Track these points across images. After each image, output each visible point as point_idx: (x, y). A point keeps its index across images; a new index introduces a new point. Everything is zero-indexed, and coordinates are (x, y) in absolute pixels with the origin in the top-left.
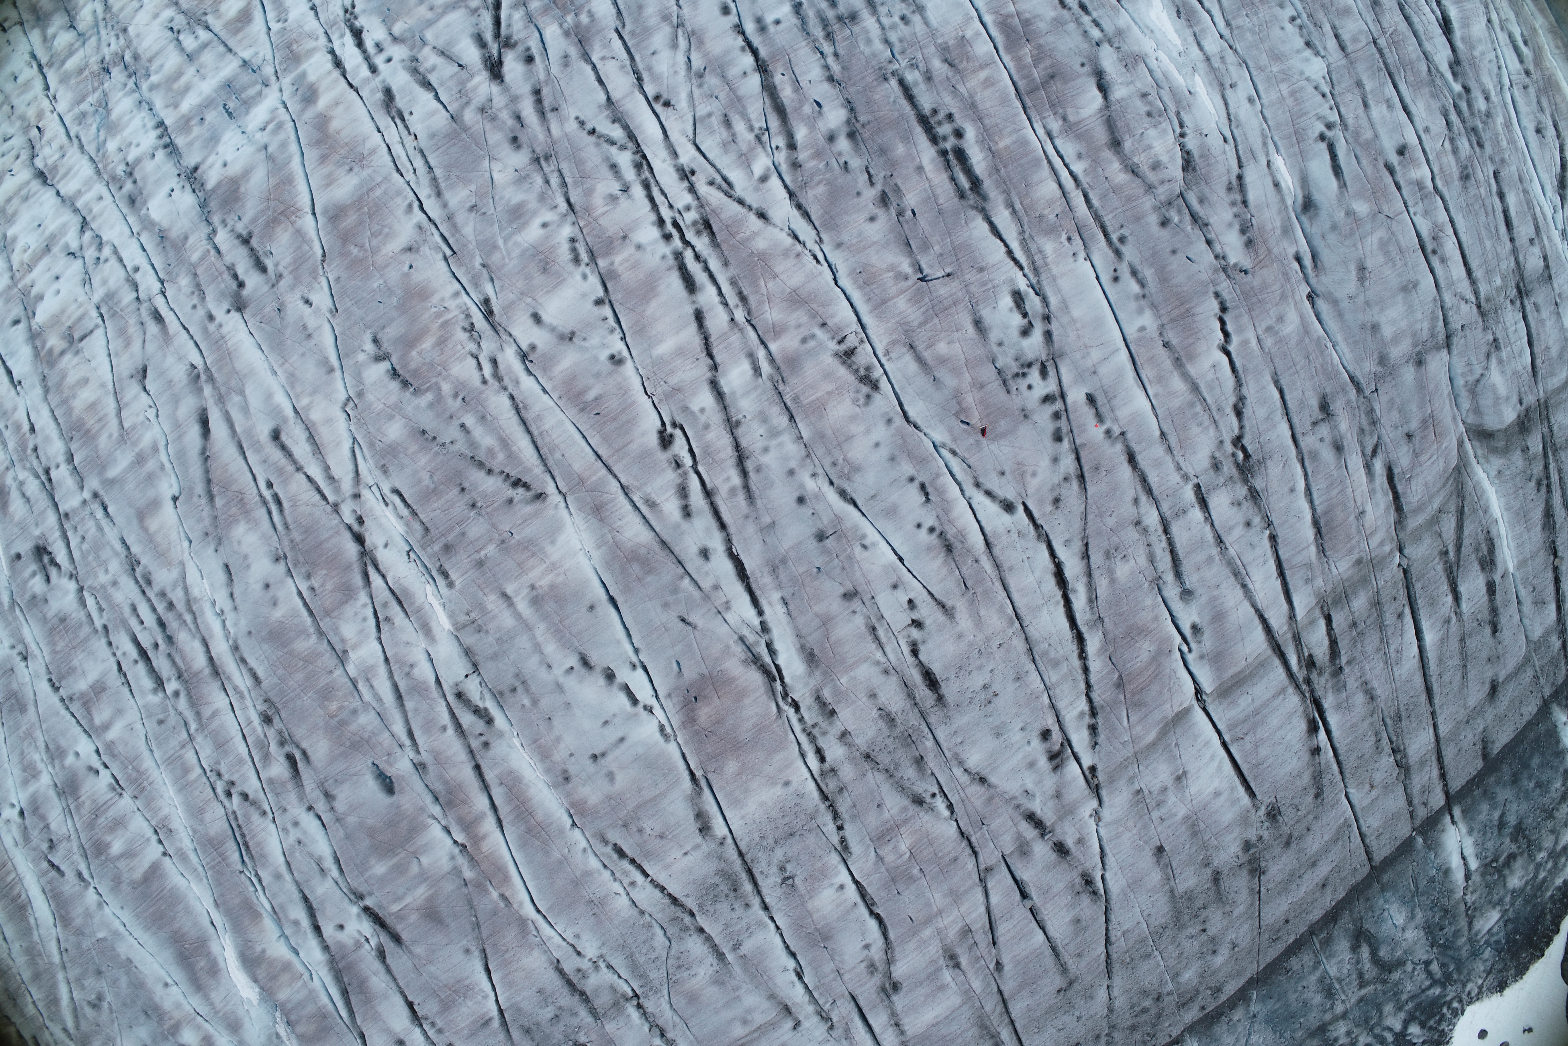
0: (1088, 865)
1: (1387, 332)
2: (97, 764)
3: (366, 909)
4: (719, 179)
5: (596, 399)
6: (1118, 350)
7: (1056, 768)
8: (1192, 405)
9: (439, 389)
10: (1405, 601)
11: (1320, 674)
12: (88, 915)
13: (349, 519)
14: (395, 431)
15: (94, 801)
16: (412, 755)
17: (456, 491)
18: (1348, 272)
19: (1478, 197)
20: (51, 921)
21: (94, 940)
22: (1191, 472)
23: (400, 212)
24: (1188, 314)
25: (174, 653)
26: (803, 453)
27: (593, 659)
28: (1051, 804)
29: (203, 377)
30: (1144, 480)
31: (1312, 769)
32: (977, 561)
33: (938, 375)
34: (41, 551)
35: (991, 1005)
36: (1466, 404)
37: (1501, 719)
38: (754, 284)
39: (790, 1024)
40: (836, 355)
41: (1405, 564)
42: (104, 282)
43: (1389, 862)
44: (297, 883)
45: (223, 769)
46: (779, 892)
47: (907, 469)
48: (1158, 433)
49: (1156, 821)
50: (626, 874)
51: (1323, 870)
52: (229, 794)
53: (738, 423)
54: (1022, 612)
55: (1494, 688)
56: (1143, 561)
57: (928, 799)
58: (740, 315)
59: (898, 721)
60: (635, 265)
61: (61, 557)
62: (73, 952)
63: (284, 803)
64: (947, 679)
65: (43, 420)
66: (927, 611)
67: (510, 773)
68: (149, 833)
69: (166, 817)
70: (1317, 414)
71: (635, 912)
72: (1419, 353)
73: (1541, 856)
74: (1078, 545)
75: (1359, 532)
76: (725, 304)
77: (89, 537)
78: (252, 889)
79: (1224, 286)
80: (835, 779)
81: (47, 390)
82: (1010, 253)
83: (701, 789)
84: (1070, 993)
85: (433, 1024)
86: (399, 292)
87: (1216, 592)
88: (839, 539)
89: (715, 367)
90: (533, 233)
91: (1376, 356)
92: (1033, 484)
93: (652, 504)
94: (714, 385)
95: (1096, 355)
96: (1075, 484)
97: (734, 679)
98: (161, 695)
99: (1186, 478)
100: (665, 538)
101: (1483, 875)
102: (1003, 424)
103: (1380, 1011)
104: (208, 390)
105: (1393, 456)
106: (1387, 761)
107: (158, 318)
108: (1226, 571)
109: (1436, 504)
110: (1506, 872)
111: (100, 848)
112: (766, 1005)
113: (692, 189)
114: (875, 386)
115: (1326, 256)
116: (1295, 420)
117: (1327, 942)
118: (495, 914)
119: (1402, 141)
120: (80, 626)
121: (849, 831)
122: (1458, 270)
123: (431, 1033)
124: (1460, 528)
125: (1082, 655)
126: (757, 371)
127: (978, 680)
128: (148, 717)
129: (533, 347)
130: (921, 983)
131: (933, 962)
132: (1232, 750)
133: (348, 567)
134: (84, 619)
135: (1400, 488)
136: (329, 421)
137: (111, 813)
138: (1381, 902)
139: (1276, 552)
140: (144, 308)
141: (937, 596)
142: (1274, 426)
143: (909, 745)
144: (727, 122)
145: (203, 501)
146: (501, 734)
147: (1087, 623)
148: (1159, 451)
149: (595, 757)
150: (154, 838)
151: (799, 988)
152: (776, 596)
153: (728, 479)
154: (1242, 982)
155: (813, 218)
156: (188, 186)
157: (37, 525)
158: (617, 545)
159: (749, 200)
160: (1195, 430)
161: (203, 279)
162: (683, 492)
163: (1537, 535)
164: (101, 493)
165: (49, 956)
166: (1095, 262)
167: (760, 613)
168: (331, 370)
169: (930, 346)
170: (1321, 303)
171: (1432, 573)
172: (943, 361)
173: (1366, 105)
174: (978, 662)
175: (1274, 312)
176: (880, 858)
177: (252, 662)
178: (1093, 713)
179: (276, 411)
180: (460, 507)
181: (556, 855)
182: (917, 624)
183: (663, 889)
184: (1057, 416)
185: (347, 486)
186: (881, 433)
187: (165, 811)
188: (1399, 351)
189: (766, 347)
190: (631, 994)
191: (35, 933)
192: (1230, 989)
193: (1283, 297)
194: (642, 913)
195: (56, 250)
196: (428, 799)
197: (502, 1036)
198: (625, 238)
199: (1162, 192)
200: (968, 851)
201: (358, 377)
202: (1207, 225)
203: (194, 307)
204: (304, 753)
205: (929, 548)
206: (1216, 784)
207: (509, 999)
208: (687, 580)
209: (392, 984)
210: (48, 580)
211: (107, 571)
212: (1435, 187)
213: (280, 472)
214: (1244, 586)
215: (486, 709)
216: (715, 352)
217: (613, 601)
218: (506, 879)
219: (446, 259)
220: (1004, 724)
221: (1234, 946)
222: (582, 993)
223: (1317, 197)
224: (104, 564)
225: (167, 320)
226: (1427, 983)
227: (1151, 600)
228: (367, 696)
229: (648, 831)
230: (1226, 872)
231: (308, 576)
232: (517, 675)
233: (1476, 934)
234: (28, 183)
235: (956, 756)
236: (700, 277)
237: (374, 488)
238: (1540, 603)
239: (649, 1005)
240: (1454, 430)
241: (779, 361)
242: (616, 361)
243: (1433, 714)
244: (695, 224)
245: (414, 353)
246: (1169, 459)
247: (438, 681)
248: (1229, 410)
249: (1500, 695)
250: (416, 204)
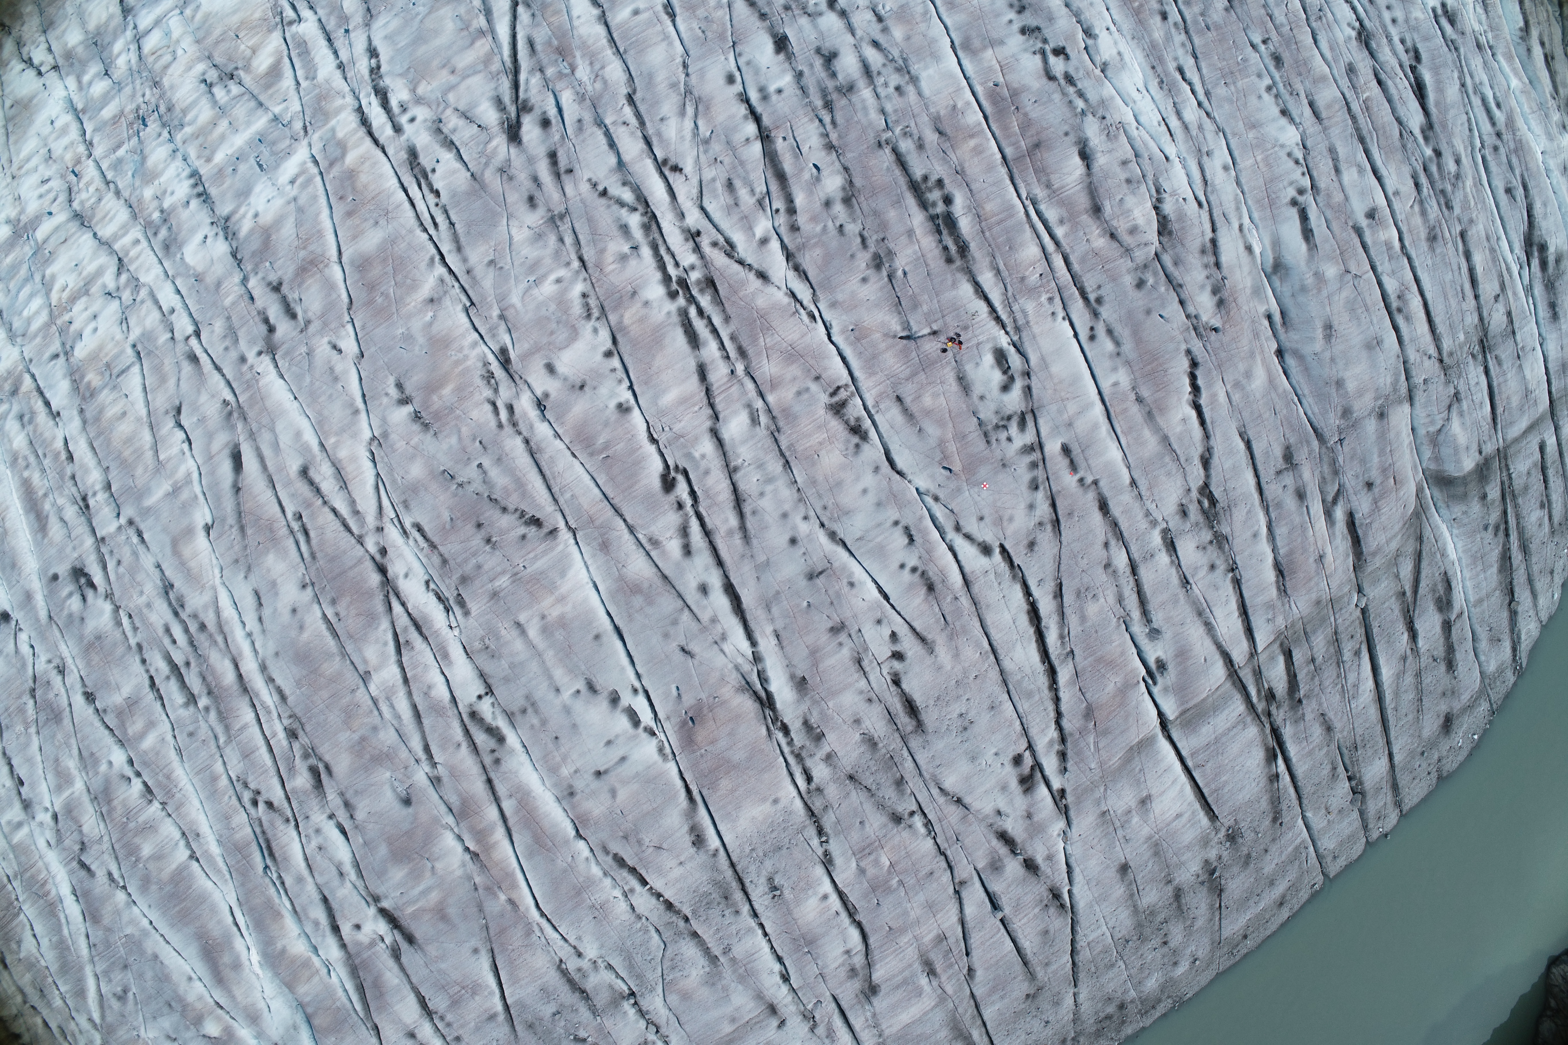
0: (1056, 880)
1: (1351, 386)
2: (129, 772)
3: (382, 911)
4: (721, 240)
5: (605, 443)
6: (1094, 404)
7: (1026, 791)
8: (1161, 455)
9: (458, 431)
10: (1363, 638)
11: (1279, 706)
12: (117, 913)
13: (373, 551)
14: (416, 470)
15: (125, 806)
16: (427, 769)
17: (472, 526)
18: (1316, 329)
19: (1443, 257)
20: (81, 919)
21: (121, 935)
22: (1160, 517)
23: (423, 265)
24: (1160, 369)
25: (204, 671)
26: (796, 495)
27: (599, 684)
28: (1022, 823)
29: (235, 415)
30: (1115, 524)
31: (1270, 795)
32: (956, 599)
33: (923, 426)
34: (79, 573)
35: (964, 1007)
36: (1427, 453)
37: (1454, 749)
38: (753, 338)
39: (775, 1023)
40: (828, 407)
41: (1363, 603)
42: (141, 322)
44: (318, 886)
45: (249, 779)
46: (767, 900)
47: (892, 514)
48: (1129, 480)
49: (1122, 842)
50: (626, 881)
51: (1280, 889)
52: (255, 803)
53: (736, 469)
54: (998, 647)
55: (1448, 721)
56: (1112, 600)
57: (907, 817)
58: (740, 368)
59: (881, 745)
61: (98, 578)
62: (101, 947)
63: (307, 811)
64: (927, 707)
65: (81, 448)
66: (909, 644)
67: (519, 787)
68: (178, 836)
69: (194, 822)
70: (1281, 464)
71: (633, 916)
72: (1381, 407)
74: (1050, 586)
75: (1319, 573)
76: (727, 358)
77: (125, 561)
78: (275, 892)
79: (1195, 344)
80: (821, 797)
81: (84, 422)
82: (994, 313)
83: (696, 804)
84: (1038, 999)
85: (442, 1018)
86: (421, 339)
87: (1181, 630)
88: (828, 577)
89: (716, 416)
90: (548, 287)
91: (1340, 409)
92: (1010, 529)
93: (655, 543)
94: (715, 433)
95: (1072, 408)
96: (1050, 529)
97: (728, 705)
98: (192, 708)
100: (668, 574)
102: (983, 473)
104: (240, 427)
105: (1354, 503)
106: (1344, 786)
107: (193, 358)
108: (1191, 611)
109: (1393, 548)
111: (133, 851)
112: (753, 1003)
113: (697, 249)
114: (865, 437)
115: (1294, 313)
116: (1261, 470)
118: (503, 916)
119: (1372, 205)
120: (115, 643)
121: (833, 845)
122: (1421, 326)
123: (440, 1025)
124: (1417, 570)
125: (1054, 686)
126: (754, 421)
127: (955, 709)
128: (179, 729)
129: (546, 395)
130: (898, 987)
131: (909, 966)
132: (1195, 776)
133: (371, 594)
134: (119, 638)
135: (1360, 534)
136: (355, 458)
137: (141, 818)
139: (1239, 592)
140: (179, 349)
141: (919, 631)
142: (1240, 476)
143: (890, 767)
144: (730, 185)
145: (235, 531)
146: (512, 751)
147: (1059, 656)
148: (1129, 497)
149: (598, 774)
150: (183, 841)
151: (785, 989)
152: (769, 629)
153: (726, 520)
155: (810, 279)
156: (221, 233)
157: (74, 548)
158: (622, 578)
159: (749, 261)
160: (1164, 478)
161: (236, 322)
162: (684, 531)
163: (1493, 577)
164: (137, 520)
165: (78, 951)
166: (1073, 320)
167: (753, 643)
168: (357, 412)
169: (916, 399)
170: (1288, 359)
171: (1389, 611)
172: (928, 413)
173: (1337, 170)
174: (956, 692)
175: (1242, 368)
176: (861, 870)
177: (279, 681)
178: (1063, 740)
179: (305, 449)
180: (477, 541)
181: (560, 863)
182: (898, 656)
183: (660, 896)
184: (1034, 465)
185: (371, 520)
186: (869, 480)
187: (193, 817)
188: (1363, 405)
189: (764, 399)
190: (628, 992)
191: (66, 930)
193: (1252, 352)
194: (639, 917)
195: (94, 289)
196: (443, 809)
197: (507, 1030)
198: (633, 294)
199: (1139, 255)
200: (944, 864)
201: (383, 419)
202: (1181, 286)
203: (226, 349)
204: (327, 768)
205: (912, 587)
206: (1177, 806)
207: (514, 995)
208: (686, 612)
209: (405, 981)
210: (85, 600)
211: (142, 593)
212: (1402, 247)
213: (308, 504)
214: (1208, 624)
215: (498, 728)
216: (716, 401)
217: (617, 631)
218: (514, 886)
219: (467, 311)
220: (979, 749)
221: (1194, 958)
222: (583, 992)
223: (1287, 258)
224: (139, 587)
225: (201, 361)
227: (1118, 634)
228: (387, 713)
229: (647, 842)
230: (1187, 889)
231: (333, 602)
232: (527, 699)
234: (66, 224)
235: (934, 778)
236: (704, 332)
237: (396, 522)
238: (1495, 640)
239: (644, 1004)
240: (1414, 477)
241: (777, 413)
242: (624, 409)
243: (1388, 743)
244: (698, 282)
245: (435, 398)
246: (1137, 504)
247: (454, 699)
248: (1197, 462)
249: (1454, 727)
250: (437, 258)
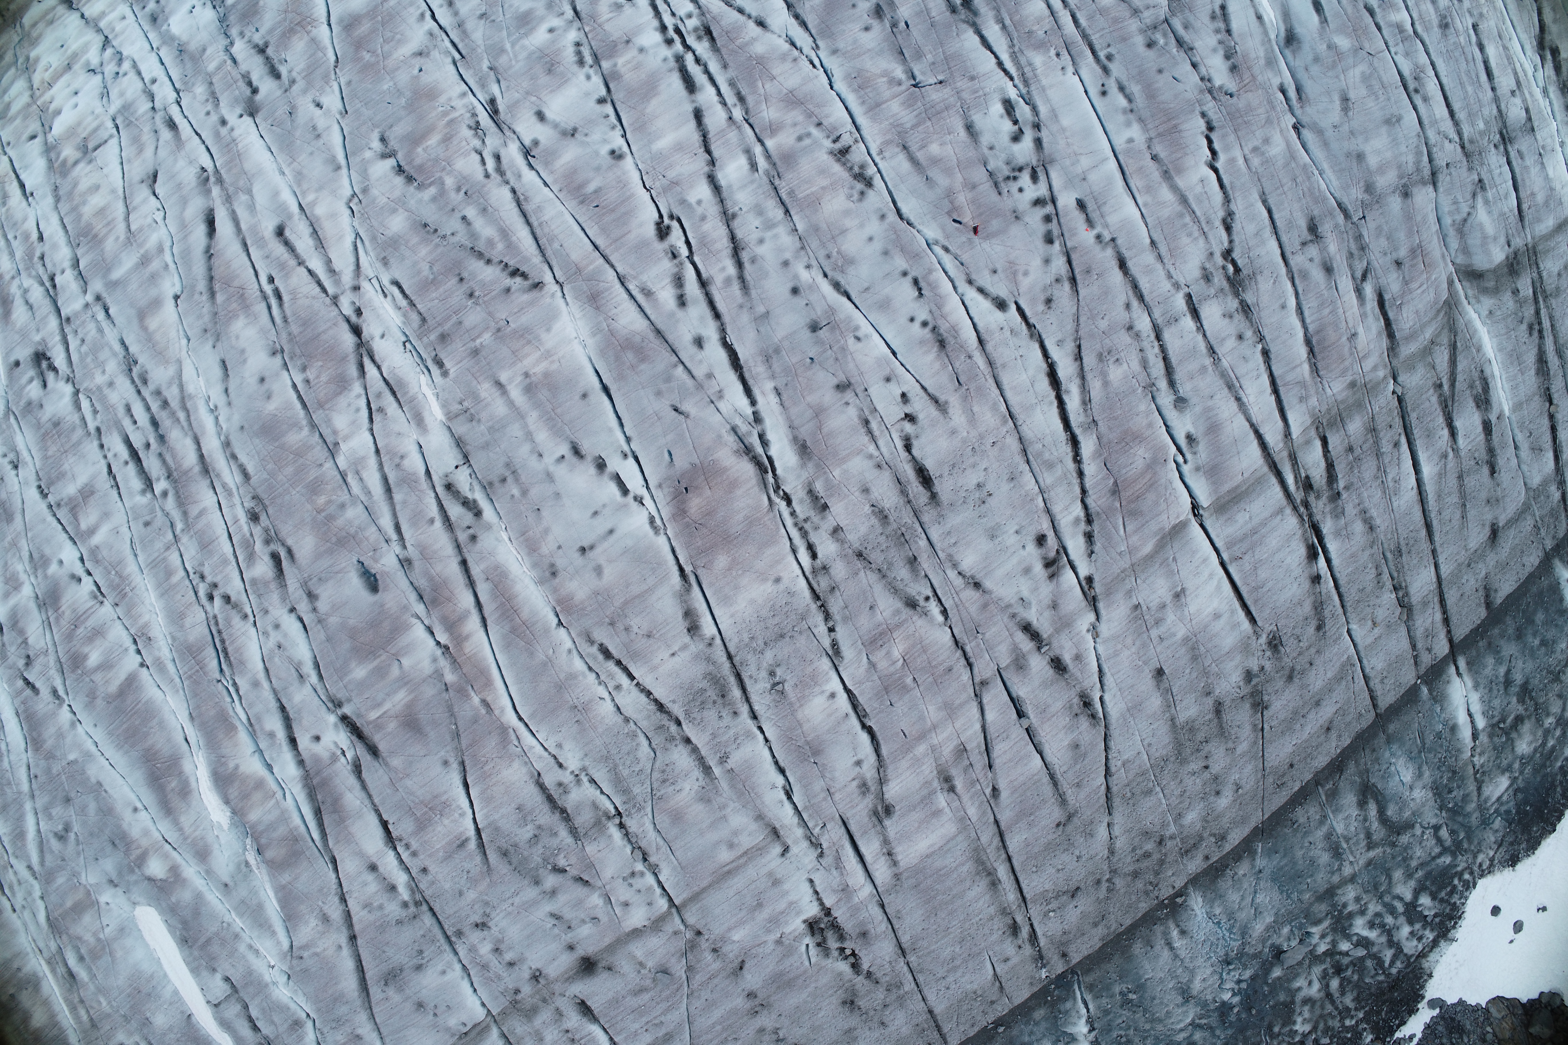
0: (1087, 684)
1: (1373, 161)
2: (80, 571)
3: (344, 718)
5: (596, 192)
6: (1107, 159)
7: (1052, 577)
8: (1181, 216)
9: (443, 184)
10: (1401, 430)
11: (1318, 497)
12: (60, 735)
13: (348, 310)
14: (397, 224)
15: (74, 611)
16: (398, 549)
17: (454, 280)
18: (1332, 101)
19: (1457, 45)
20: (23, 745)
21: (64, 763)
22: (1182, 281)
23: (412, 20)
24: (1175, 130)
25: (165, 452)
26: (798, 244)
27: (585, 448)
28: (1047, 614)
29: (212, 179)
30: (1135, 287)
31: (1312, 598)
32: (970, 357)
33: (930, 175)
34: (40, 357)
35: (988, 836)
36: (1454, 244)
37: (1503, 566)
38: (752, 85)
39: (778, 849)
40: (831, 153)
41: (1399, 391)
42: (122, 94)
43: (1395, 710)
44: (275, 692)
45: (207, 571)
46: (768, 699)
47: (900, 263)
48: (1148, 241)
49: (1156, 641)
50: (612, 676)
51: (1327, 711)
52: (211, 598)
53: (734, 216)
54: (1015, 410)
55: (1495, 533)
56: (1136, 366)
57: (922, 603)
58: (738, 113)
59: (891, 518)
60: (638, 67)
61: (59, 360)
62: (42, 778)
63: (266, 604)
64: (941, 476)
65: (52, 228)
66: (920, 405)
67: (497, 567)
68: (128, 642)
69: (146, 625)
70: (1306, 235)
71: (619, 719)
72: (1405, 186)
73: (1549, 721)
74: (1070, 346)
75: (1352, 354)
76: (724, 104)
77: (88, 339)
78: (229, 700)
79: (1210, 106)
80: (826, 577)
81: (57, 199)
82: (1000, 64)
83: (690, 585)
84: (1070, 828)
85: (407, 846)
86: (408, 94)
87: (1210, 403)
88: (833, 329)
89: (712, 162)
90: (539, 37)
91: (1362, 184)
92: (1025, 283)
93: (648, 293)
94: (712, 179)
95: (1085, 162)
96: (1067, 286)
97: (725, 470)
98: (149, 495)
99: (1177, 286)
100: (660, 326)
101: (1491, 736)
102: (995, 224)
103: (1389, 877)
104: (216, 191)
105: (1383, 281)
106: (1389, 597)
107: (172, 125)
108: (1220, 383)
109: (1428, 334)
110: (1514, 735)
111: (77, 661)
112: (754, 826)
114: (869, 184)
115: (1310, 87)
116: (1284, 238)
117: (1333, 794)
118: (476, 721)
120: (74, 429)
121: (841, 634)
122: (1441, 110)
123: (405, 856)
124: (1453, 362)
125: (1077, 458)
126: (754, 166)
127: (972, 479)
128: (135, 519)
129: (536, 143)
130: (915, 808)
131: (927, 783)
132: (1231, 570)
133: (344, 359)
134: (78, 422)
135: (1391, 315)
136: (333, 216)
137: (90, 623)
138: (1387, 754)
139: (1269, 368)
140: (159, 117)
141: (930, 390)
142: (1263, 242)
143: (902, 544)
145: (205, 297)
146: (489, 527)
147: (1081, 426)
148: (1149, 258)
149: (583, 550)
150: (133, 648)
151: (788, 808)
152: (769, 385)
153: (723, 269)
154: (1246, 831)
155: (810, 26)
156: (209, 2)
157: (38, 330)
158: (612, 333)
159: (748, 9)
160: (1185, 240)
161: (218, 87)
162: (679, 282)
163: (1531, 380)
164: (104, 295)
165: (17, 785)
166: (1083, 77)
167: (753, 403)
168: (338, 168)
169: (923, 147)
170: (1306, 133)
171: (1427, 404)
172: (935, 161)
174: (972, 460)
175: (1259, 134)
176: (872, 665)
177: (243, 458)
178: (1089, 520)
179: (282, 208)
180: (458, 296)
181: (541, 656)
182: (910, 418)
183: (649, 694)
184: (1048, 219)
185: (347, 278)
186: (874, 227)
187: (146, 618)
188: (1386, 181)
189: (762, 144)
190: (613, 811)
191: (6, 760)
192: (1235, 837)
193: (1269, 121)
194: (627, 720)
195: (76, 67)
196: (413, 597)
197: (478, 859)
198: (628, 42)
199: (1148, 16)
200: (963, 662)
201: (364, 174)
202: (1192, 49)
203: (208, 113)
204: (290, 552)
205: (922, 342)
206: (1215, 604)
207: (487, 816)
208: (680, 368)
209: (367, 802)
210: (45, 385)
211: (104, 372)
212: (1415, 32)
213: (282, 266)
214: (1238, 399)
215: (475, 501)
216: (713, 147)
217: (606, 390)
218: (488, 683)
219: (455, 63)
220: (998, 526)
221: (1238, 787)
222: (563, 811)
223: (1299, 30)
224: (102, 366)
225: (180, 127)
226: (1437, 850)
227: (1144, 405)
228: (356, 489)
229: (635, 629)
230: (1228, 703)
231: (304, 369)
232: (507, 465)
233: (1486, 801)
234: (54, 8)
235: (950, 557)
236: (700, 78)
237: (374, 281)
238: (1536, 449)
239: (632, 824)
240: (1444, 271)
241: (775, 158)
242: (616, 155)
243: (1434, 552)
244: (696, 30)
245: (419, 150)
246: (1159, 266)
247: (428, 472)
248: (1218, 223)
249: (1501, 541)
250: (428, 13)
